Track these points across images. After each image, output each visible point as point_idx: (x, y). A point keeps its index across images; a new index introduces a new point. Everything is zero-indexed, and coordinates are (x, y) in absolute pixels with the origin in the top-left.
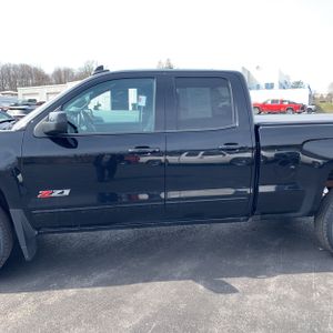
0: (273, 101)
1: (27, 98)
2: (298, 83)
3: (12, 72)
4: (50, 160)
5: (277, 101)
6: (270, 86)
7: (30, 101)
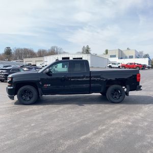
0: (130, 64)
1: (28, 63)
2: (147, 55)
3: (20, 52)
4: (47, 79)
5: (132, 63)
6: (131, 57)
7: (29, 64)
